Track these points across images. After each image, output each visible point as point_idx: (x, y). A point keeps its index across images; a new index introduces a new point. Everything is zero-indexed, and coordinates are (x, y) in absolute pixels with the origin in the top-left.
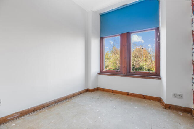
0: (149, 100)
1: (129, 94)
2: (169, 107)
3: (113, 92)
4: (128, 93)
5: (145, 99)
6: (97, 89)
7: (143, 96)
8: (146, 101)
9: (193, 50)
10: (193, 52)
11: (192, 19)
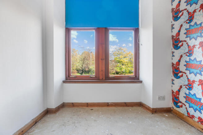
0: (132, 107)
1: (109, 104)
2: (155, 111)
3: (88, 105)
4: (108, 103)
5: (127, 106)
6: (63, 106)
7: (125, 103)
9: (174, 54)
10: (173, 56)
11: (173, 25)
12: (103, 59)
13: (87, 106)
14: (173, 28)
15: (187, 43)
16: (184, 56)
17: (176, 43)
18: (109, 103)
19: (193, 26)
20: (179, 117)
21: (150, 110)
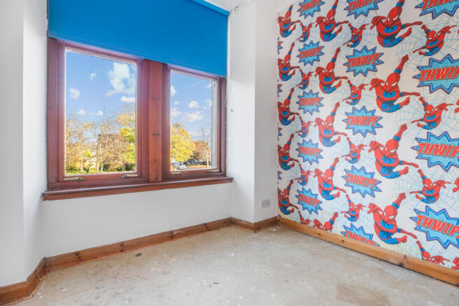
1: (175, 233)
2: (258, 227)
3: (123, 247)
4: (172, 232)
5: (208, 230)
6: (45, 268)
7: (205, 224)
8: (217, 233)
9: (281, 132)
10: (280, 135)
11: (279, 86)
12: (158, 135)
13: (122, 251)
14: (280, 91)
15: (300, 117)
16: (296, 135)
17: (285, 115)
18: (175, 231)
19: (308, 94)
20: (290, 227)
21: (251, 227)
